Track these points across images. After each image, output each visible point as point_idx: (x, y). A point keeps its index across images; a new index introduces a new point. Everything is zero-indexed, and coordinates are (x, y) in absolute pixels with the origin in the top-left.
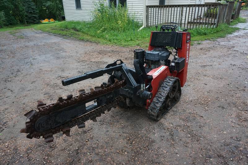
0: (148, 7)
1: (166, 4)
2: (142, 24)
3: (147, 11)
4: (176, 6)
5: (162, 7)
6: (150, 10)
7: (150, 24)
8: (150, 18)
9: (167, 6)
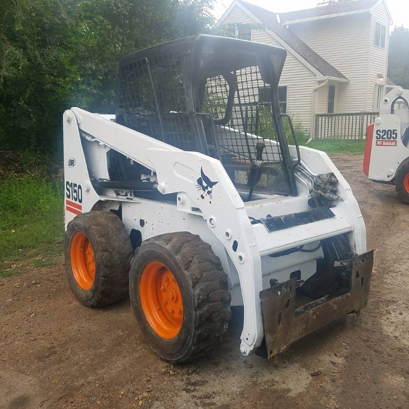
0: (318, 116)
1: (335, 112)
2: (309, 136)
3: (317, 121)
4: (344, 115)
5: (332, 116)
6: (320, 120)
7: (320, 136)
8: (320, 129)
9: (337, 115)
